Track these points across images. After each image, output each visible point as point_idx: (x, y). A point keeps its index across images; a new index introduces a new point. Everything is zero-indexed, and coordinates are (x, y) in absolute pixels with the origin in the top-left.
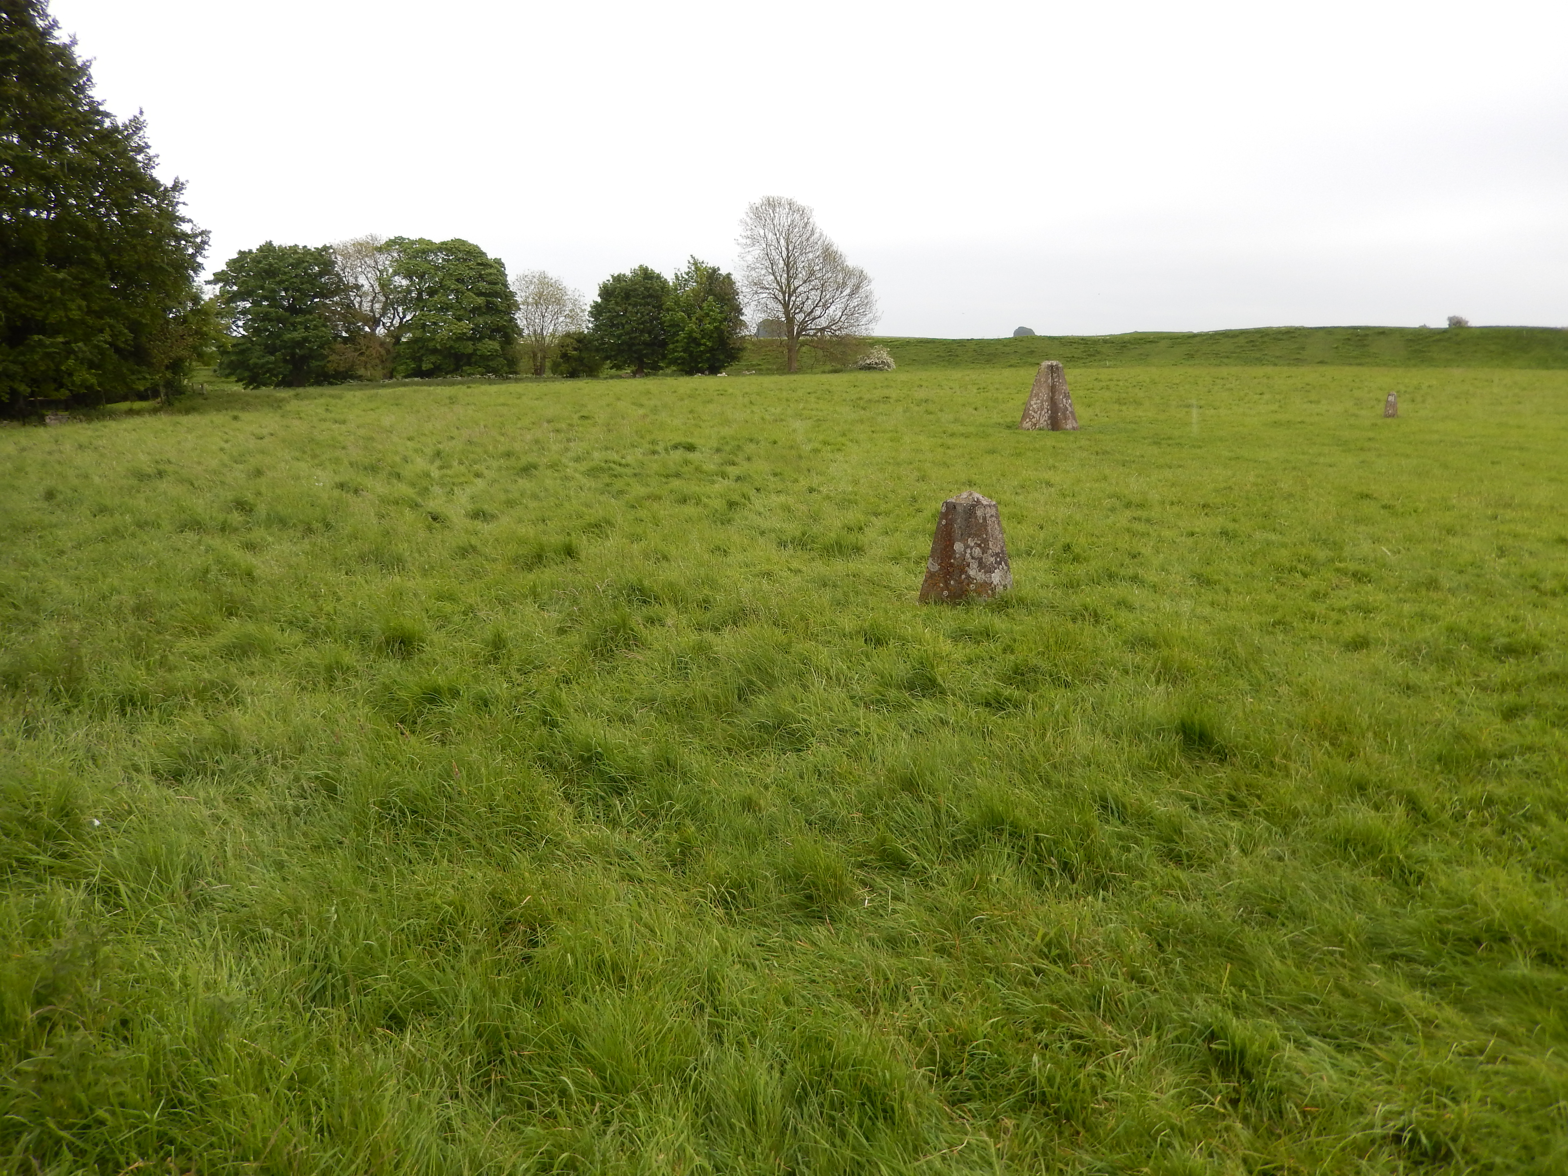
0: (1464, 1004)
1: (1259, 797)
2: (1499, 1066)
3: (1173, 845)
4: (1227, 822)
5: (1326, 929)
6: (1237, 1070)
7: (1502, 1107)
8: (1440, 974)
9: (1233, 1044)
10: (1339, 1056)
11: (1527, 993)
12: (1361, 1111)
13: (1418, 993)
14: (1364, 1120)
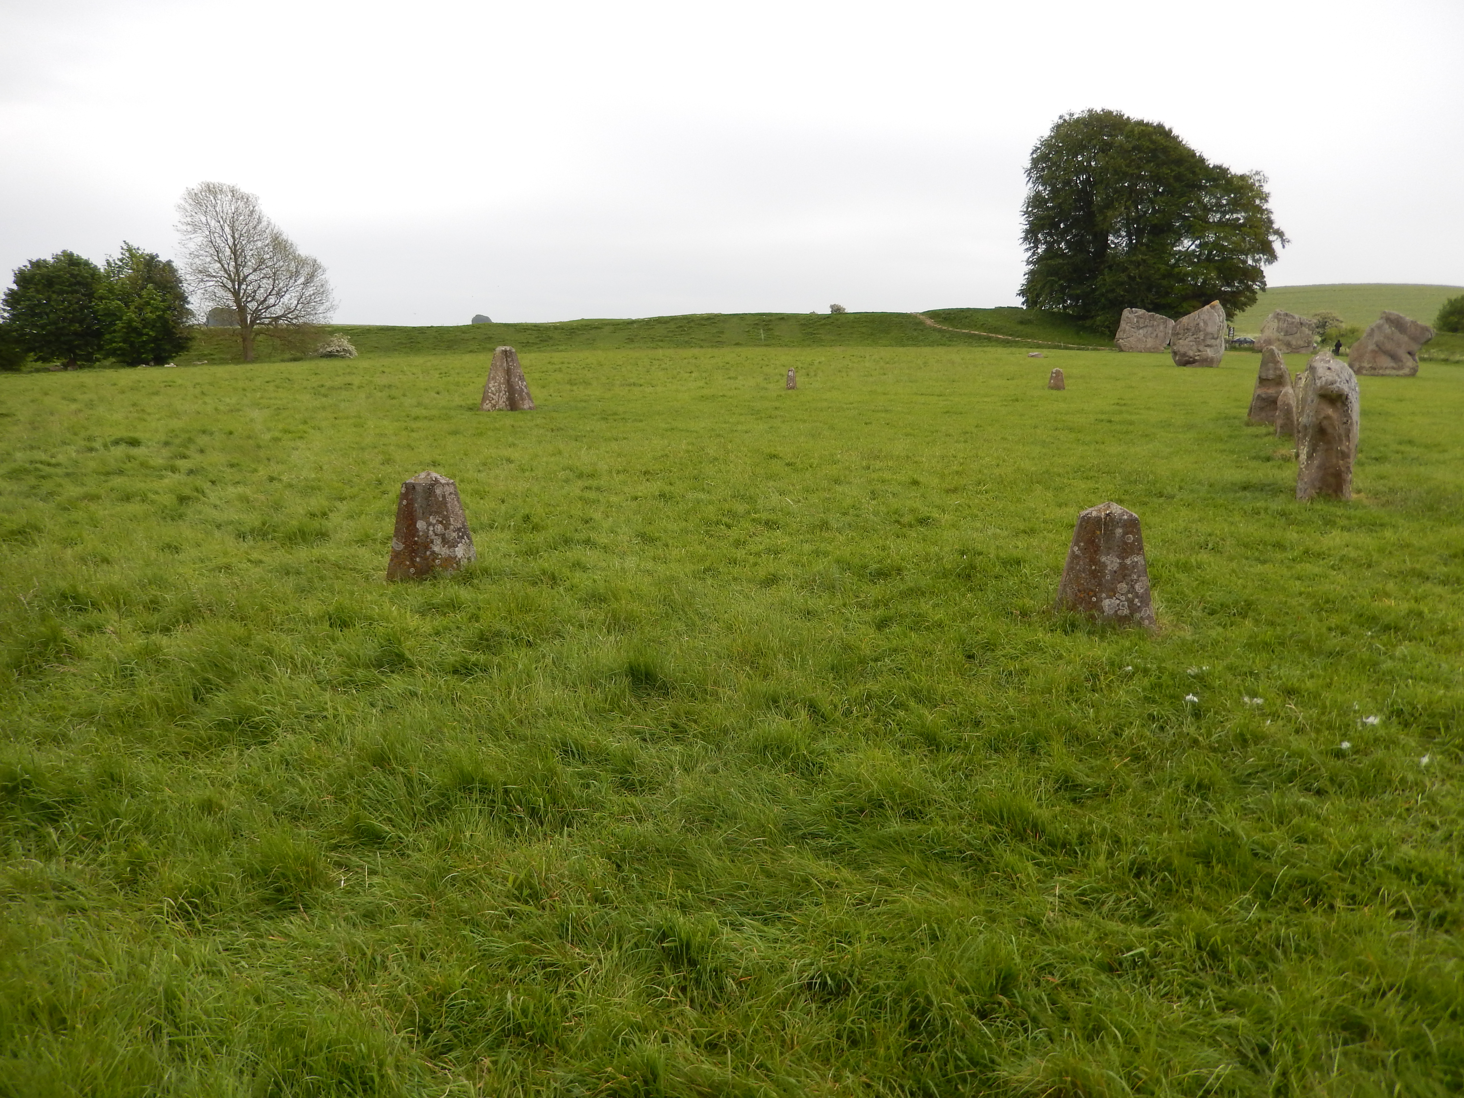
0: (857, 865)
1: (695, 722)
2: (882, 908)
3: (626, 776)
4: (671, 748)
5: (752, 824)
6: (685, 961)
7: (884, 940)
8: (837, 843)
9: (681, 939)
10: (766, 929)
11: (898, 845)
12: (783, 969)
13: (822, 863)
14: (784, 977)
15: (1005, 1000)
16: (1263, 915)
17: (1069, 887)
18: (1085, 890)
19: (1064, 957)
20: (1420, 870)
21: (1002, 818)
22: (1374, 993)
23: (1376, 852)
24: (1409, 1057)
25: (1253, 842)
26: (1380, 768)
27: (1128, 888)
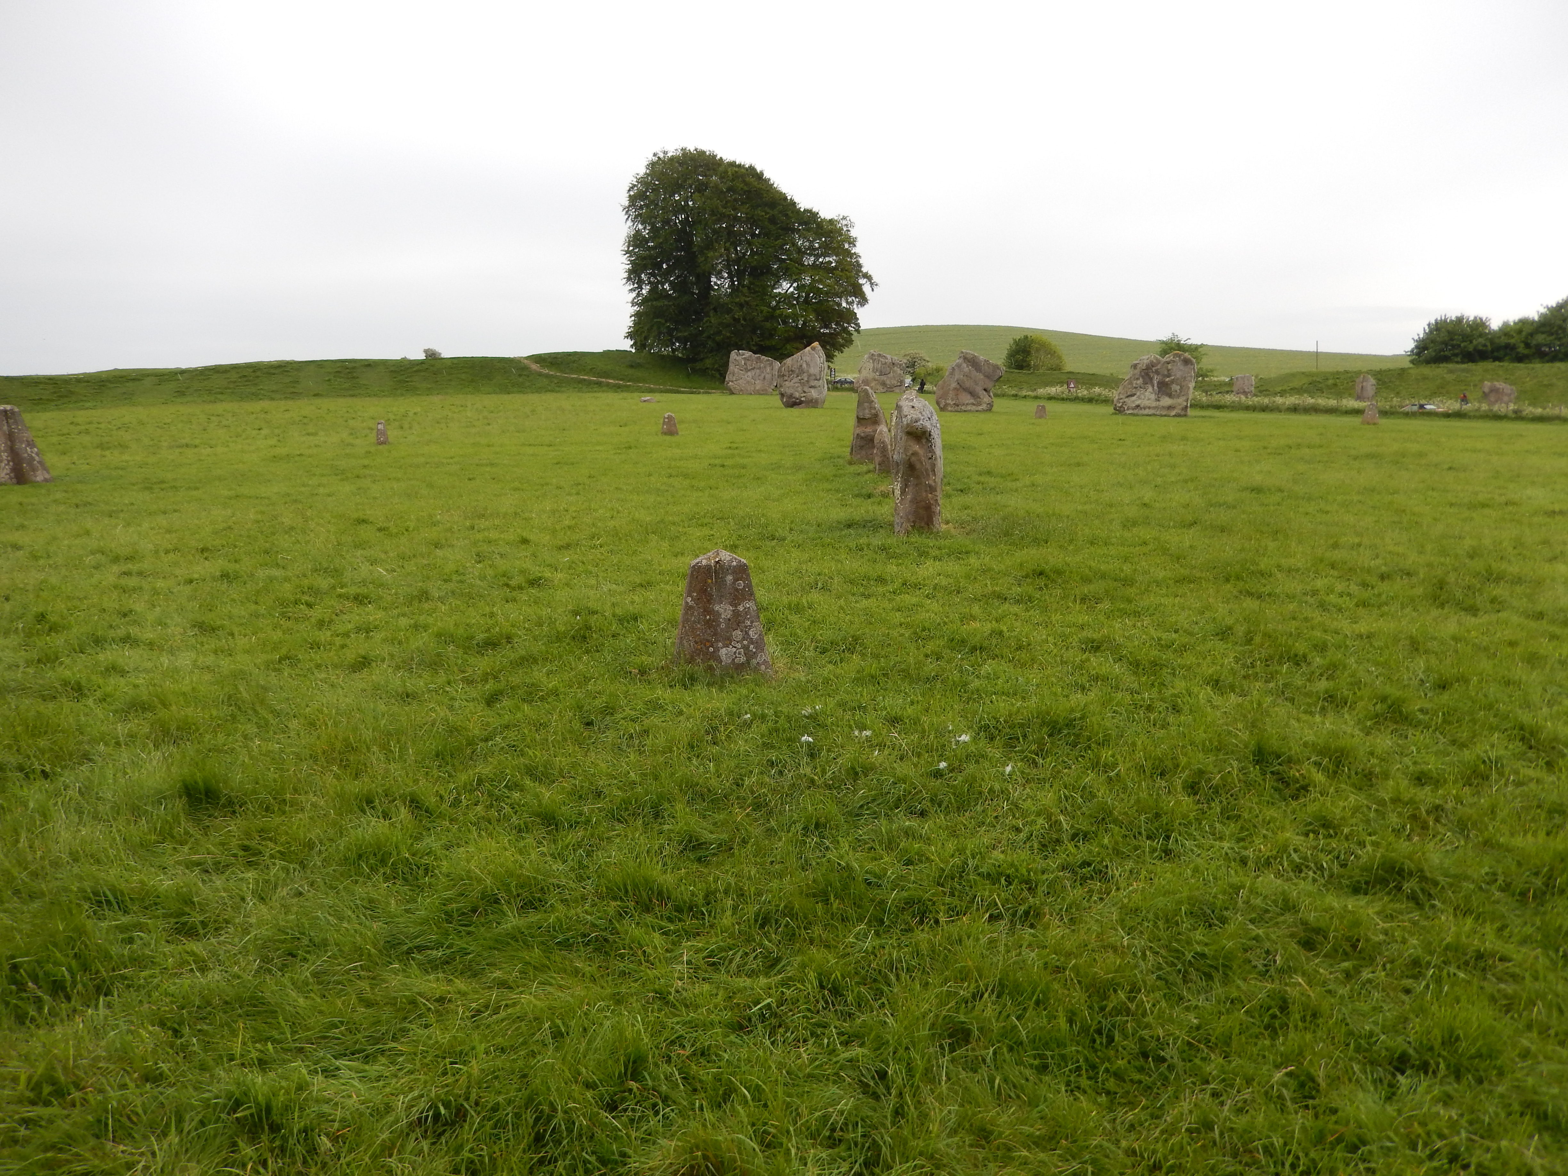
0: (472, 972)
1: (270, 839)
2: (502, 1014)
3: (184, 919)
4: (241, 876)
5: (346, 949)
6: (266, 1127)
7: (503, 1050)
8: (448, 951)
9: (258, 1104)
10: (367, 1067)
11: (517, 941)
12: (388, 1108)
13: (431, 977)
14: (390, 1119)
15: (633, 1085)
16: (877, 942)
17: (697, 951)
18: (712, 951)
19: (693, 1026)
20: (1008, 872)
21: (627, 892)
22: (974, 997)
23: (970, 862)
24: (1005, 1050)
25: (867, 872)
26: (971, 781)
27: (754, 940)
